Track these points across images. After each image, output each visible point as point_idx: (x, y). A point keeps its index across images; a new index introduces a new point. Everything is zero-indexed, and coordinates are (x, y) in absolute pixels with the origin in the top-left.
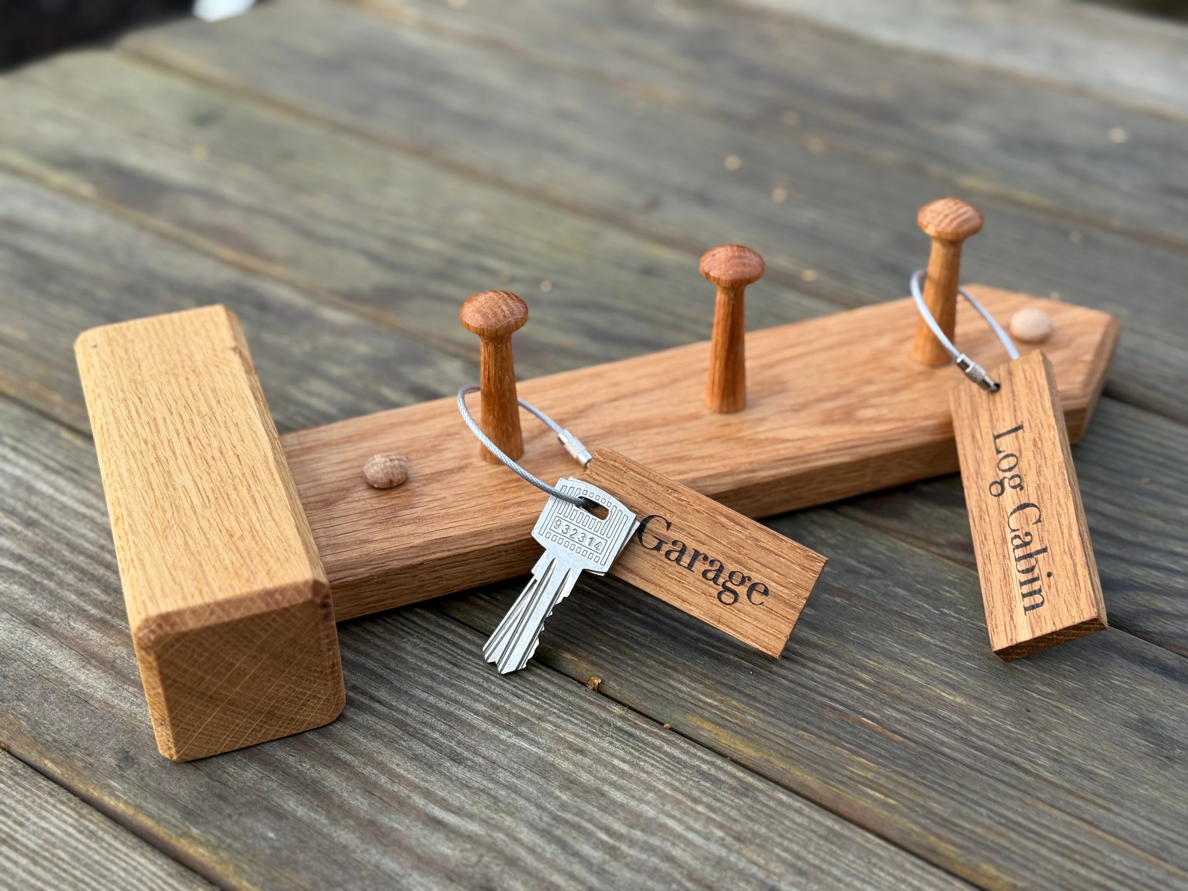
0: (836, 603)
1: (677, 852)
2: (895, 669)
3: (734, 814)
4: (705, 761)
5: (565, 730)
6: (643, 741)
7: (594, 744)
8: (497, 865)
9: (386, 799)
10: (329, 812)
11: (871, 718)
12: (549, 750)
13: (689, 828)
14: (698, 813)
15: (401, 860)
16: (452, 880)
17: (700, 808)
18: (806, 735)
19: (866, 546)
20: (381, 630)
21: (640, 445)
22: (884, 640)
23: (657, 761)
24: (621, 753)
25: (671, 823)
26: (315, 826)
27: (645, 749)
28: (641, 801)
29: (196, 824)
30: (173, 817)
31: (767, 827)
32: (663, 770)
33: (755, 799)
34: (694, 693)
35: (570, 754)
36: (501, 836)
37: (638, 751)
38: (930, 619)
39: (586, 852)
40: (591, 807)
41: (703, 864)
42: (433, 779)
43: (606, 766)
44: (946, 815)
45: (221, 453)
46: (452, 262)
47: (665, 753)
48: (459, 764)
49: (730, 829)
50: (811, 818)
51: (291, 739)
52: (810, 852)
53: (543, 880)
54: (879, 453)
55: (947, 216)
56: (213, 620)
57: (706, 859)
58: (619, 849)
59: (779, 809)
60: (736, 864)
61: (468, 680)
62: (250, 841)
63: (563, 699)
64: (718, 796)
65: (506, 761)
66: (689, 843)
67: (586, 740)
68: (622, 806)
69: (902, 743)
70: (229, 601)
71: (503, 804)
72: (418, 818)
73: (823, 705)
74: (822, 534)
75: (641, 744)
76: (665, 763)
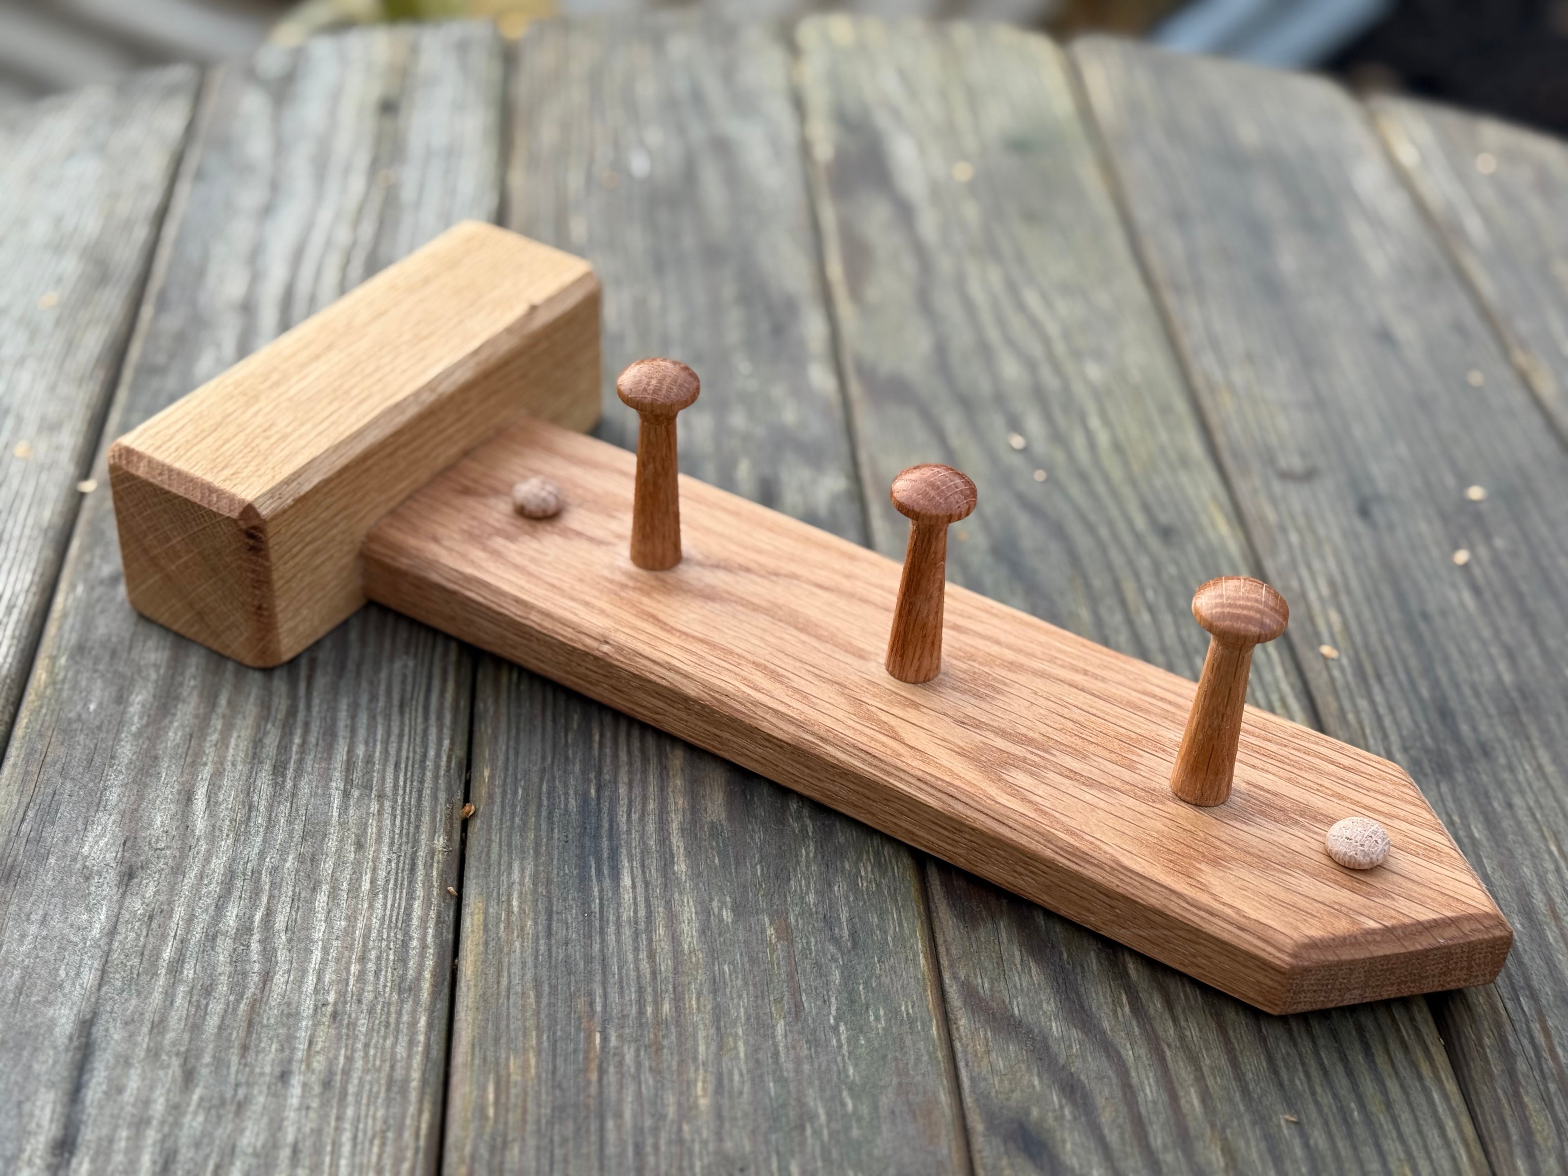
0: (763, 931)
1: (279, 979)
2: (701, 1026)
3: (368, 996)
4: (423, 939)
5: (380, 821)
6: (412, 881)
7: (377, 850)
8: (166, 863)
9: (190, 752)
10: (147, 725)
11: (605, 1039)
12: (343, 824)
13: (320, 972)
14: (347, 969)
15: (125, 799)
16: (124, 844)
17: (354, 968)
18: (532, 1000)
19: (883, 914)
21: (771, 639)
22: (740, 997)
23: (393, 905)
24: (382, 874)
25: (317, 956)
26: (124, 726)
27: (402, 889)
28: (328, 920)
29: (72, 657)
30: (69, 641)
31: (370, 1029)
32: (384, 916)
33: (402, 1002)
34: (516, 887)
35: (350, 840)
36: (204, 847)
37: (396, 885)
38: (814, 1021)
39: (229, 914)
40: (291, 888)
41: (280, 1005)
42: (240, 768)
43: (354, 873)
44: (508, 1166)
47: (409, 906)
48: (274, 774)
49: (345, 1003)
50: (410, 1057)
51: (216, 657)
52: (361, 1079)
53: (170, 903)
56: (157, 481)
57: (289, 1004)
58: (251, 935)
59: (404, 1028)
60: (298, 1030)
61: (389, 724)
62: (76, 698)
63: (420, 798)
64: (383, 973)
65: (302, 802)
66: (300, 982)
67: (379, 841)
68: (312, 910)
69: (589, 1083)
71: (246, 828)
72: (183, 784)
73: (590, 994)
74: (866, 870)
75: (406, 882)
76: (395, 914)
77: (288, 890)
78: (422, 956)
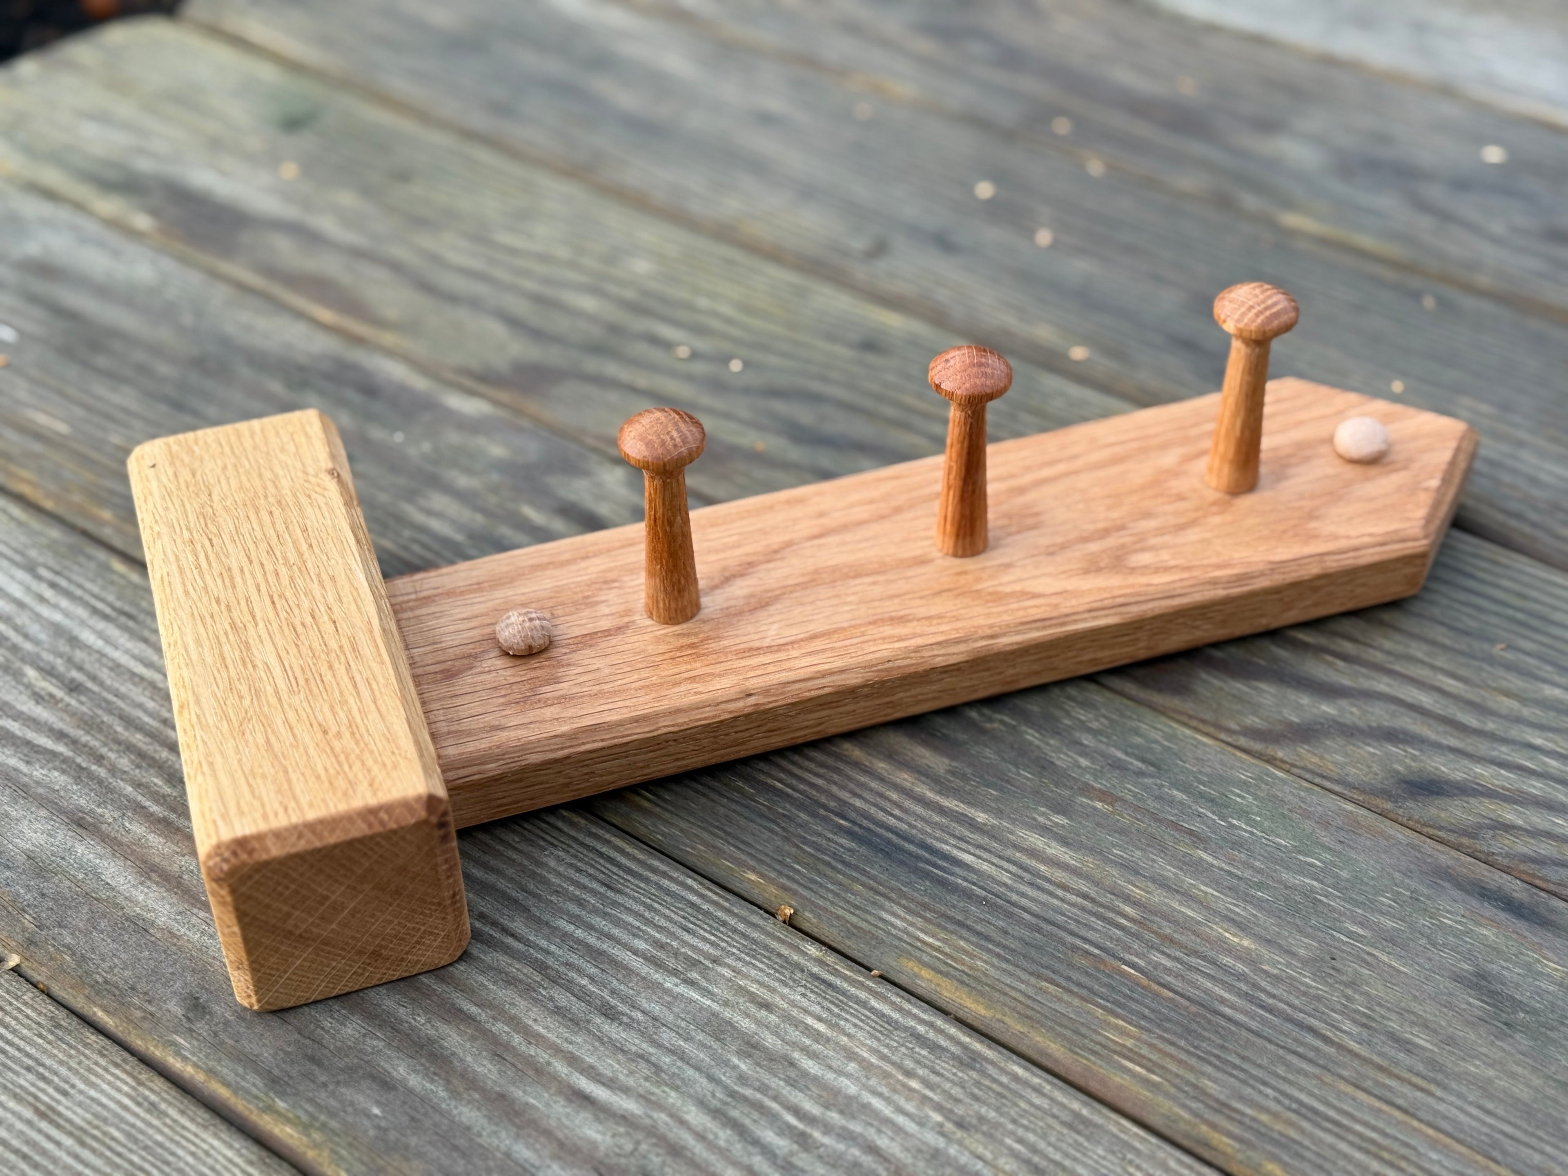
0: (1095, 809)
1: (883, 1142)
2: (1166, 900)
3: (956, 1091)
4: (922, 1021)
5: (746, 976)
6: (844, 993)
7: (783, 997)
8: (658, 1155)
9: (520, 1066)
10: (448, 1082)
11: (1133, 966)
12: (726, 1003)
13: (900, 1110)
14: (911, 1090)
15: (538, 1146)
17: (914, 1084)
18: (1051, 988)
19: (1136, 732)
20: (517, 839)
21: (850, 599)
22: (1153, 861)
23: (862, 1021)
24: (816, 1009)
25: (877, 1103)
26: (430, 1100)
27: (846, 1005)
28: (840, 1073)
29: (282, 1095)
30: (254, 1085)
31: (998, 1110)
32: (869, 1032)
33: (983, 1072)
34: (911, 929)
35: (753, 1009)
36: (663, 1117)
37: (838, 1006)
38: (1214, 833)
39: (769, 1139)
40: (776, 1080)
41: (915, 1157)
42: (579, 1040)
43: (796, 1026)
44: (1222, 1097)
45: (313, 617)
46: (614, 329)
47: (872, 1010)
48: (613, 1020)
49: (951, 1111)
50: (1052, 1100)
51: (402, 984)
52: (1050, 1144)
54: (1157, 612)
55: (1252, 307)
56: (301, 846)
57: (920, 1151)
58: (810, 1136)
59: (1013, 1085)
60: (956, 1159)
61: (626, 908)
62: (350, 1119)
63: (744, 935)
64: (938, 1067)
65: (671, 1018)
66: (899, 1130)
67: (773, 990)
68: (815, 1079)
69: (1171, 1000)
70: (321, 822)
71: (667, 1074)
72: (560, 1092)
73: (1075, 948)
74: (1081, 714)
75: (841, 998)
76: (871, 1023)
77: (775, 1083)
78: (941, 1031)
